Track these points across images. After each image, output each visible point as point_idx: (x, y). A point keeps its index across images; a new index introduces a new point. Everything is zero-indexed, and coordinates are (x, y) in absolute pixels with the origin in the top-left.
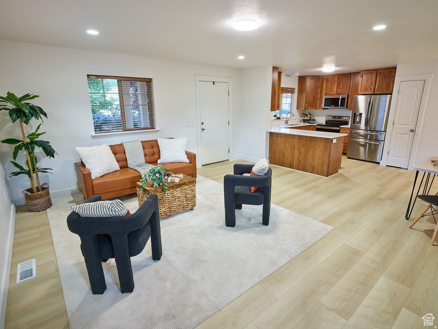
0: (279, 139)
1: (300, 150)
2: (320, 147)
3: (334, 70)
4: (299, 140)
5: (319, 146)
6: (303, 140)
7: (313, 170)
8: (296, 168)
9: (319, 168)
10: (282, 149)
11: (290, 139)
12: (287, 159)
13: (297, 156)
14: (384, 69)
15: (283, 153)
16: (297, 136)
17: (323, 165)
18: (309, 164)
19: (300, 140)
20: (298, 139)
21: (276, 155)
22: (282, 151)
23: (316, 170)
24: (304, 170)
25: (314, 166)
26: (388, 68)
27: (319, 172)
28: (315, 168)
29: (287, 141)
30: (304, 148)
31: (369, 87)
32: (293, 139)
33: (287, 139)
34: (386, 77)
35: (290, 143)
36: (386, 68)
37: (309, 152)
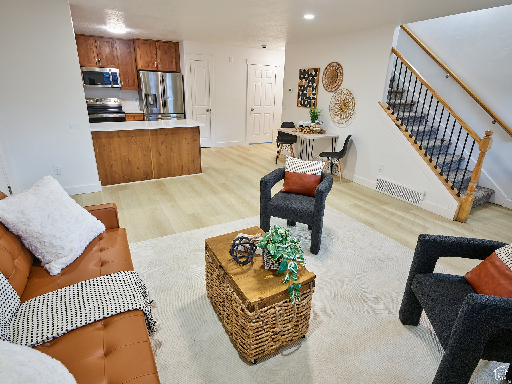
0: (115, 141)
1: (158, 150)
2: (187, 139)
3: (125, 32)
4: (155, 137)
5: (185, 139)
6: (161, 135)
7: (182, 171)
8: (156, 176)
9: (190, 166)
10: (124, 155)
11: (138, 137)
12: (138, 168)
13: (155, 160)
14: (163, 42)
15: (128, 161)
16: (149, 130)
17: (194, 160)
18: (176, 165)
19: (156, 135)
20: (152, 135)
21: (114, 168)
22: (125, 158)
23: (187, 170)
24: (169, 176)
25: (183, 166)
26: (167, 42)
27: (191, 171)
28: (185, 168)
29: (133, 141)
30: (164, 146)
31: (151, 62)
32: (143, 137)
33: (131, 138)
34: (166, 52)
35: (138, 143)
36: (165, 42)
37: (173, 149)
